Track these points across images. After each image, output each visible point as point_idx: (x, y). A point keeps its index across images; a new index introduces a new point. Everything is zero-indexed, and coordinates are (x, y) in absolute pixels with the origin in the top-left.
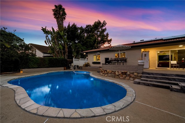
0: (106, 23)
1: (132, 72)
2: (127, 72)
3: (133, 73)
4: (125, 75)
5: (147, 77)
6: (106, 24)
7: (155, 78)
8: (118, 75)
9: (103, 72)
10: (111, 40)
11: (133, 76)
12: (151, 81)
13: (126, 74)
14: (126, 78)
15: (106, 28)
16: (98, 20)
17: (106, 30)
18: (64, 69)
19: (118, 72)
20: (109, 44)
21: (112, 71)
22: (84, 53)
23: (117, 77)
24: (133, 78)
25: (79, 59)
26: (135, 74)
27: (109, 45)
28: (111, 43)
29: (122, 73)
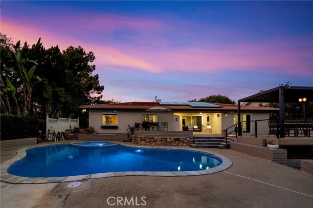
0: (94, 57)
1: (184, 137)
2: (180, 138)
3: (186, 139)
4: (178, 142)
5: (199, 141)
6: (93, 59)
7: (205, 141)
8: (170, 142)
9: (148, 140)
10: (102, 88)
11: (186, 141)
12: (204, 144)
13: (179, 140)
14: (180, 144)
15: (94, 66)
16: (79, 47)
17: (94, 69)
18: (37, 140)
19: (170, 139)
20: (99, 93)
21: (163, 139)
22: (83, 109)
23: (169, 144)
24: (186, 143)
25: (57, 118)
26: (188, 139)
27: (100, 95)
28: (102, 93)
29: (175, 139)
